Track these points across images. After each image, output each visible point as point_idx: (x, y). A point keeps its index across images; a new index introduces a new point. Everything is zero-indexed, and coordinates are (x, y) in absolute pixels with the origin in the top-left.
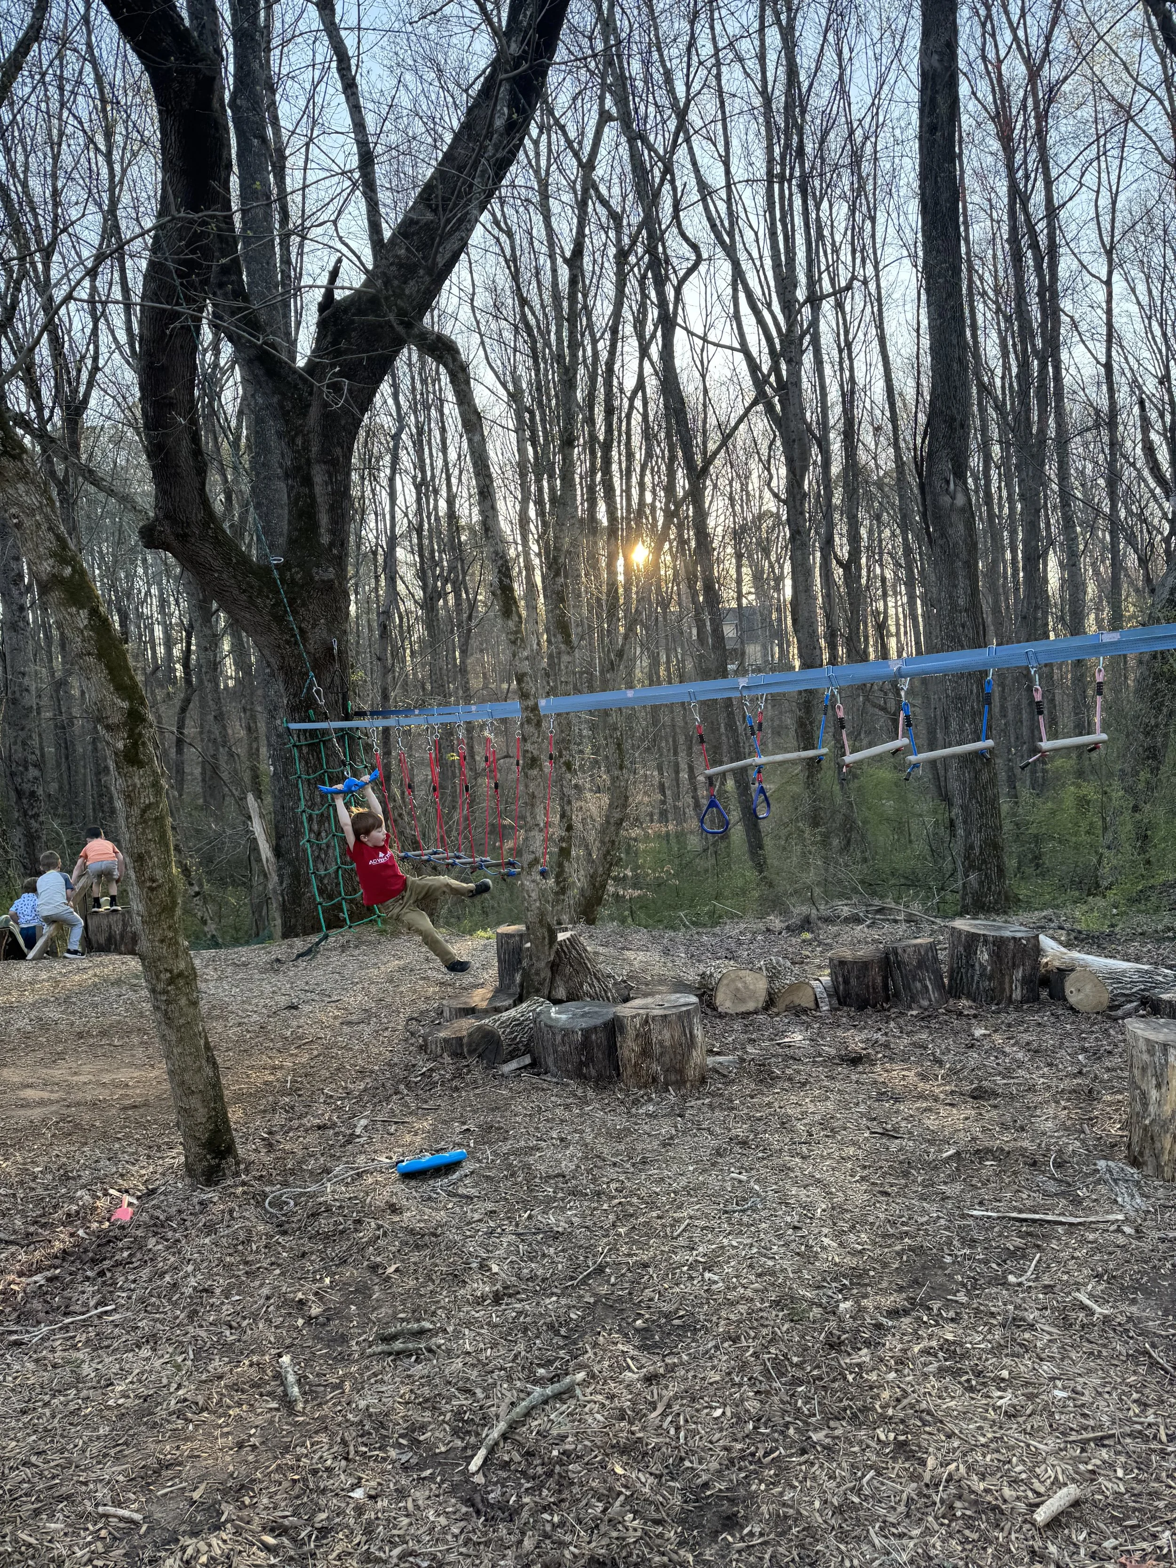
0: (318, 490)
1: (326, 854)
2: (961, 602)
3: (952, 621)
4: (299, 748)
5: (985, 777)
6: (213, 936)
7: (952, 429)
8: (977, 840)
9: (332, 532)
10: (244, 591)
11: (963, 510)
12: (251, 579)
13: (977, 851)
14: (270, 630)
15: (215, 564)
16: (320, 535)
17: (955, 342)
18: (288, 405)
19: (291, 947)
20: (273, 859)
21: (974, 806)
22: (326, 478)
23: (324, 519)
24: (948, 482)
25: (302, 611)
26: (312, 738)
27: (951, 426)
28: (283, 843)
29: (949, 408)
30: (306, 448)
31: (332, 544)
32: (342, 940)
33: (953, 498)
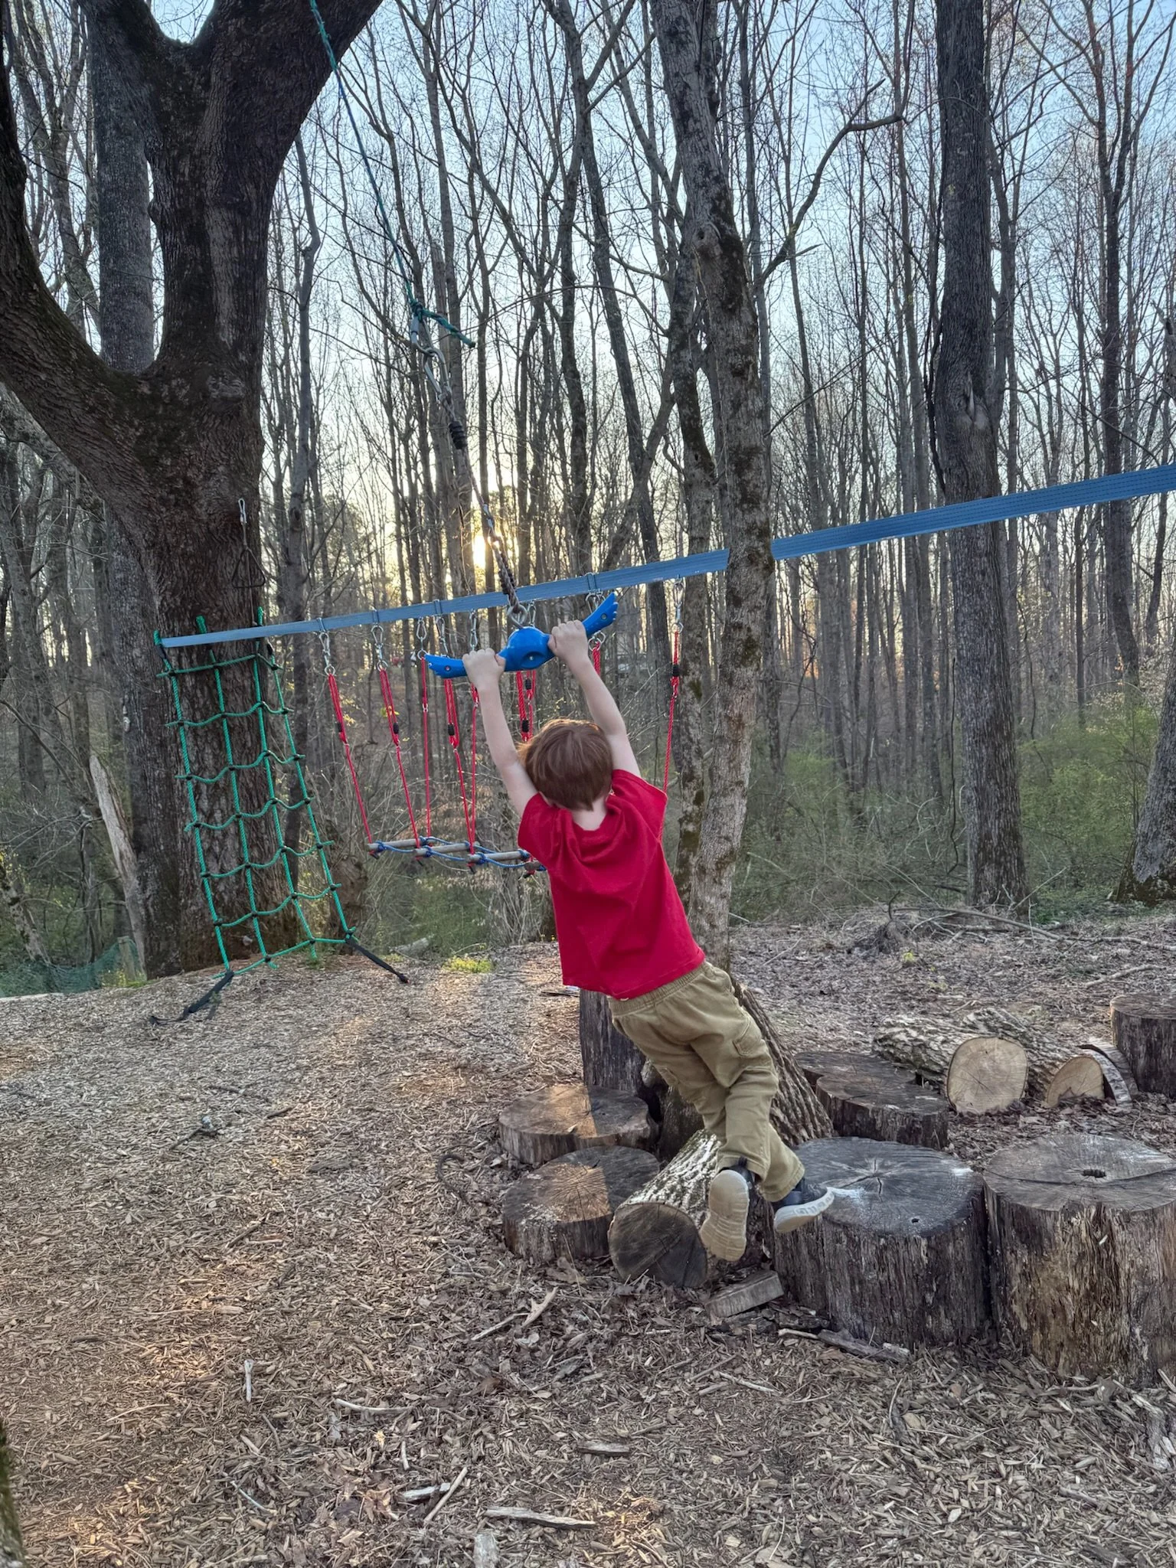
0: (216, 252)
1: (222, 846)
2: (981, 544)
3: (970, 567)
4: (180, 677)
5: (1005, 753)
6: (38, 957)
7: (972, 337)
8: (994, 828)
9: (239, 325)
10: (92, 410)
11: (983, 434)
12: (103, 390)
13: (995, 841)
14: (134, 478)
15: (41, 357)
16: (219, 328)
17: (978, 230)
18: (168, 104)
19: (171, 992)
20: (130, 854)
21: (992, 787)
22: (230, 234)
23: (225, 302)
24: (967, 399)
25: (188, 449)
26: (201, 662)
27: (970, 331)
28: (145, 830)
29: (968, 310)
30: (197, 180)
31: (238, 345)
32: (254, 980)
33: (973, 419)
